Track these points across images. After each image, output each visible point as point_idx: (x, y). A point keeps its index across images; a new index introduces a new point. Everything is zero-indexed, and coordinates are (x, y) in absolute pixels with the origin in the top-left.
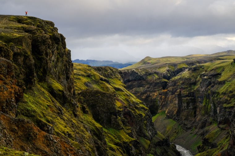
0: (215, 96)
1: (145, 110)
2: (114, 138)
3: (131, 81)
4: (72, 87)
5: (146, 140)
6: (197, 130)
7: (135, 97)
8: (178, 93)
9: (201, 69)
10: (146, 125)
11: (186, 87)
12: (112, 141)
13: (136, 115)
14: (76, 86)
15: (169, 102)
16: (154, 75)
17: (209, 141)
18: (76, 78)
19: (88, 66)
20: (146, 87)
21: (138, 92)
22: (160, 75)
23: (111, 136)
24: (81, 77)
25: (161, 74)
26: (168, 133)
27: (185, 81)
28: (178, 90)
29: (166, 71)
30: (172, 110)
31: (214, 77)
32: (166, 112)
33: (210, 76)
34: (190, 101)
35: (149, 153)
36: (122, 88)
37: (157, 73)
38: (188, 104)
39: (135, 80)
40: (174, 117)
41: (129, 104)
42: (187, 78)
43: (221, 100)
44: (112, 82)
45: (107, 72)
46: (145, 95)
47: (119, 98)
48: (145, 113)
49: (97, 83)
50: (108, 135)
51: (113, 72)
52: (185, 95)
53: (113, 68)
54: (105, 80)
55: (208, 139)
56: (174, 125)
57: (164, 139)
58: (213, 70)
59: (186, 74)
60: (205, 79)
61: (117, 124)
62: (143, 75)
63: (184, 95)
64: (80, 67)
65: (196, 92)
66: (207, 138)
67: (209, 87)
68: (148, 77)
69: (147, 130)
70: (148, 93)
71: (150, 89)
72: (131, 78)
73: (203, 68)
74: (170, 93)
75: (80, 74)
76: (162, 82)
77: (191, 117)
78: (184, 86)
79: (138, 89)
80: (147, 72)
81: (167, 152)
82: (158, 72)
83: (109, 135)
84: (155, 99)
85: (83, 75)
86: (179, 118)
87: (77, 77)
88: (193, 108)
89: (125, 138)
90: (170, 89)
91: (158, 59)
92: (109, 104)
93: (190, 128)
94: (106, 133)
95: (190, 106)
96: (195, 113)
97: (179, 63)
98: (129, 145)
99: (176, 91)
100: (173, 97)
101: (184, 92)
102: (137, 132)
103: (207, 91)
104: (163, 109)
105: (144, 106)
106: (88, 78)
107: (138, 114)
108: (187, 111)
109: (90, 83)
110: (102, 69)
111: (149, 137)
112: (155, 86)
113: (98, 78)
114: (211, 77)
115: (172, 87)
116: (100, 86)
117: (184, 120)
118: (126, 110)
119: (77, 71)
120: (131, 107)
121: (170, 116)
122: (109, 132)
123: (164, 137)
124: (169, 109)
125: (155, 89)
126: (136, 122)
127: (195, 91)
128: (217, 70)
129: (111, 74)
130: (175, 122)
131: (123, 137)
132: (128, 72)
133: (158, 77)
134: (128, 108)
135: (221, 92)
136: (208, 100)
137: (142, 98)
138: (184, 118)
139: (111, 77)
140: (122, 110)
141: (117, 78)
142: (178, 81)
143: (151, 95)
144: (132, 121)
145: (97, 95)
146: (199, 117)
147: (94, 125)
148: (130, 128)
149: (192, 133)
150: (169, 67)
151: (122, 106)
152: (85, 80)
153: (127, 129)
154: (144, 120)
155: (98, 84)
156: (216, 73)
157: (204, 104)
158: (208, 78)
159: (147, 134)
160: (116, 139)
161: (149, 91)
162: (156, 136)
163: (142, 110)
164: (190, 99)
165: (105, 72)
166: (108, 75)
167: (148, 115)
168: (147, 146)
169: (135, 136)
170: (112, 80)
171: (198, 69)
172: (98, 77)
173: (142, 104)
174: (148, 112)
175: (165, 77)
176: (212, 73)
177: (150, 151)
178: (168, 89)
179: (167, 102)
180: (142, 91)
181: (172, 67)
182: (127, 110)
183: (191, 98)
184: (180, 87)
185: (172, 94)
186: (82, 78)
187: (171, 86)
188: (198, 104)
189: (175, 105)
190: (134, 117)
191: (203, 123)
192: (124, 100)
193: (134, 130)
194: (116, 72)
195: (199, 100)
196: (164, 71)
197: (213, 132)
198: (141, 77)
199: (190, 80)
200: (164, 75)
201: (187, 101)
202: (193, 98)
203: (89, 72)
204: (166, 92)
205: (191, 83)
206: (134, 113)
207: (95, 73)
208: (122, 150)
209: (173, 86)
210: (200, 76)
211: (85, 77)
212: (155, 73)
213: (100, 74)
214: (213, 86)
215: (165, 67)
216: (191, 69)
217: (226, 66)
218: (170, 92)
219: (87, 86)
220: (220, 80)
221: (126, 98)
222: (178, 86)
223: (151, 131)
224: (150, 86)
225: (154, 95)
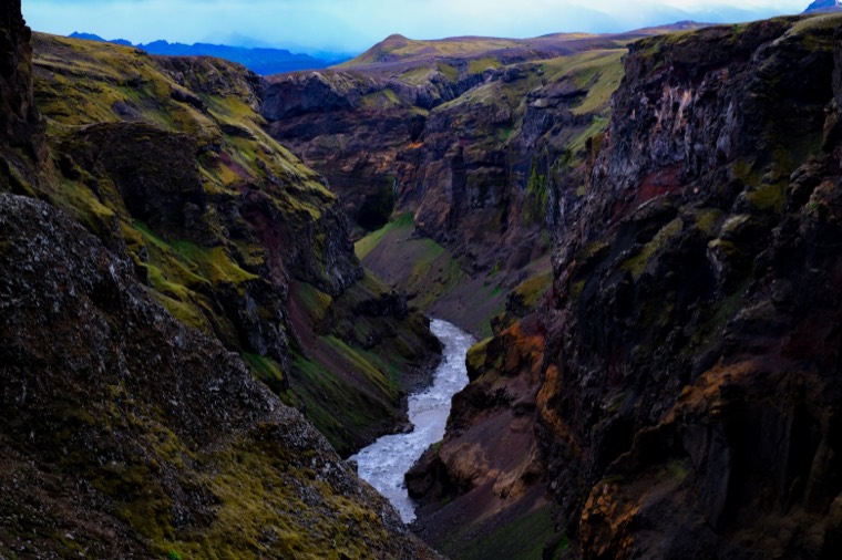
0: (560, 161)
1: (326, 200)
2: (187, 270)
3: (308, 111)
4: (22, 97)
5: (320, 294)
6: (504, 273)
7: (293, 158)
8: (452, 154)
9: (533, 77)
10: (323, 248)
11: (481, 133)
12: (182, 277)
13: (289, 215)
14: (85, 114)
15: (425, 184)
16: (384, 95)
17: (526, 303)
18: (87, 88)
19: (136, 52)
20: (356, 135)
21: (330, 150)
22: (407, 95)
23: (177, 263)
24: (103, 86)
25: (410, 92)
26: (417, 283)
27: (477, 114)
28: (455, 145)
29: (428, 82)
30: (435, 209)
31: (565, 102)
32: (416, 217)
33: (555, 97)
34: (490, 179)
35: (326, 334)
36: (251, 128)
37: (395, 89)
38: (483, 188)
39: (320, 110)
40: (438, 233)
41: (265, 178)
42: (485, 105)
43: (572, 175)
44: (220, 109)
45: (205, 76)
46: (353, 161)
47: (235, 157)
48: (320, 210)
49: (161, 108)
50: (168, 260)
51: (226, 75)
52: (475, 160)
53: (229, 63)
54: (188, 100)
55: (522, 296)
56: (436, 260)
57: (384, 295)
58: (564, 78)
59: (483, 93)
60: (537, 108)
61: (202, 231)
62: (347, 92)
63: (471, 161)
64: (107, 54)
65: (510, 151)
66: (518, 293)
67: (546, 136)
68: (365, 99)
69: (324, 263)
70: (364, 154)
71: (369, 139)
72: (305, 103)
73: (541, 74)
74: (430, 154)
75: (103, 75)
76: (409, 117)
77: (491, 231)
78: (472, 132)
79: (328, 141)
80: (363, 85)
81: (394, 336)
82: (399, 86)
83: (173, 260)
84: (385, 174)
85: (112, 81)
86: (454, 236)
87: (91, 86)
88: (498, 202)
89: (227, 271)
90: (431, 139)
91: (428, 45)
92: (177, 166)
93: (483, 268)
94: (163, 253)
95: (489, 197)
96: (504, 219)
97: (476, 55)
98: (235, 290)
99: (448, 147)
100: (439, 167)
101: (475, 151)
102: (289, 267)
103: (541, 148)
104: (405, 208)
105: (321, 188)
106: (130, 88)
107: (297, 211)
108: (480, 213)
109: (133, 106)
110: (188, 63)
111: (331, 286)
112: (387, 129)
113: (163, 91)
114: (556, 101)
115: (436, 133)
116: (171, 116)
117: (471, 240)
118: (254, 197)
119: (92, 66)
120: (273, 188)
121: (427, 229)
122: (175, 252)
123: (386, 290)
124: (425, 206)
125: (387, 140)
126: (289, 235)
127: (506, 147)
128: (577, 80)
129: (218, 82)
130: (442, 250)
131: (219, 268)
132: (298, 82)
133: (398, 102)
134: (260, 191)
135: (575, 151)
136: (541, 177)
137: (342, 171)
138: (469, 235)
139: (219, 90)
140: (237, 193)
141: (239, 95)
142: (457, 113)
143: (371, 160)
144: (272, 232)
145: (139, 139)
146: (513, 233)
147: (87, 208)
148: (261, 250)
149: (489, 284)
150: (439, 70)
151: (241, 181)
152: (116, 94)
153: (252, 255)
154: (317, 232)
155: (165, 111)
156: (572, 90)
157: (529, 190)
158: (545, 105)
159: (326, 276)
160: (195, 272)
161: (366, 148)
162: (358, 283)
163: (315, 199)
164: (491, 174)
165: (199, 75)
166: (208, 84)
167: (335, 217)
168: (319, 312)
169: (282, 277)
170: (219, 102)
171: (523, 77)
172: (166, 87)
173: (316, 181)
174: (333, 207)
175: (422, 102)
176: (562, 88)
177: (334, 327)
178: (426, 140)
179: (420, 184)
180: (343, 147)
181: (450, 69)
182: (256, 196)
183: (493, 169)
184: (462, 135)
185: (436, 159)
186: (109, 89)
187: (433, 131)
188: (513, 189)
189: (444, 192)
190: (282, 220)
191: (523, 249)
192: (249, 164)
193: (280, 261)
194: (235, 75)
195: (518, 178)
196: (421, 83)
197: (541, 274)
198: (341, 99)
199: (493, 111)
200: (418, 94)
201: (481, 180)
202: (500, 170)
203: (133, 69)
204: (419, 150)
205: (498, 120)
206: (280, 205)
207: (158, 74)
208: (209, 304)
209: (440, 131)
210: (525, 98)
211: (118, 85)
212: (390, 86)
213: (177, 80)
214: (555, 133)
215: (427, 67)
216: (502, 74)
217: (604, 66)
218: (430, 150)
219: (122, 113)
220: (578, 111)
221: (257, 159)
222: (456, 129)
223: (340, 268)
224: (370, 130)
225: (383, 159)
